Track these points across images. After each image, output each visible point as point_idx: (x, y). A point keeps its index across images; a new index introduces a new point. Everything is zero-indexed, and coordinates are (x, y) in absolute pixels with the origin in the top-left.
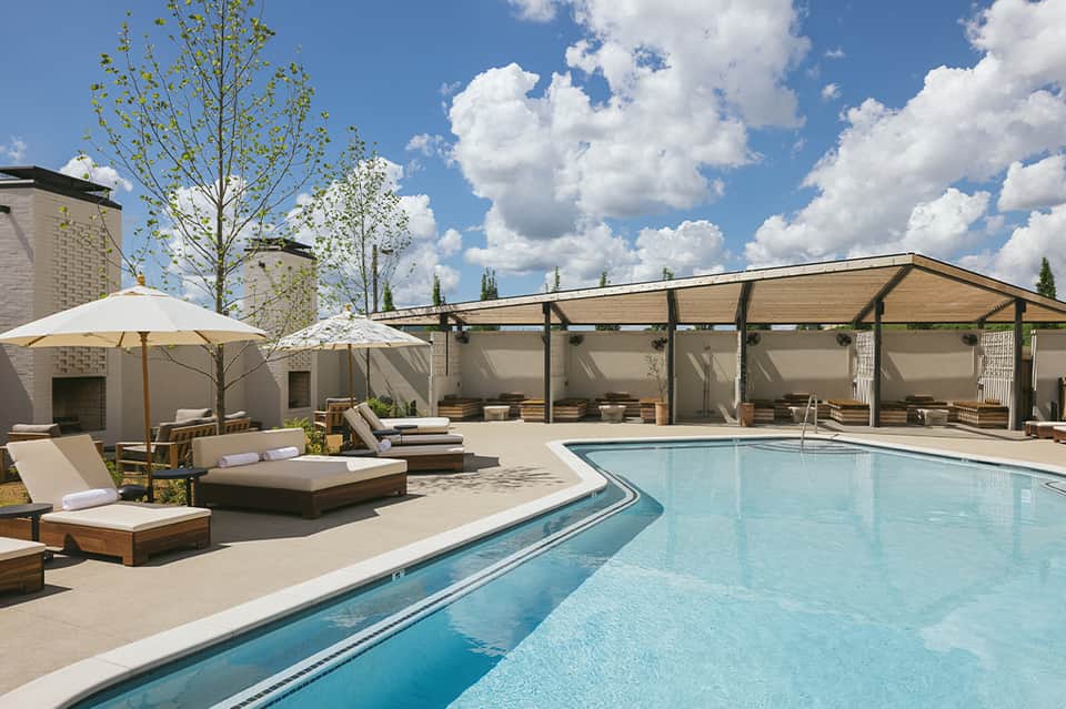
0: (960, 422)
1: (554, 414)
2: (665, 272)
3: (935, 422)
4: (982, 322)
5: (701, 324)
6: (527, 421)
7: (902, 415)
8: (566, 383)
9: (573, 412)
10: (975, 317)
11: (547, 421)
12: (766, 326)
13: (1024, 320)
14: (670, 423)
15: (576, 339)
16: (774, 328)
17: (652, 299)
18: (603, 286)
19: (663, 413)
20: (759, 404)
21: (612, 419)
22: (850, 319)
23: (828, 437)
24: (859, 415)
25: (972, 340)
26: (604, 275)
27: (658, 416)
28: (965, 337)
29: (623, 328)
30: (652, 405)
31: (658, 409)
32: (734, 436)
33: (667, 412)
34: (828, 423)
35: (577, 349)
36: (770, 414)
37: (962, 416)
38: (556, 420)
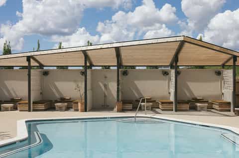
0: (213, 109)
1: (33, 108)
2: (88, 42)
3: (202, 109)
4: (223, 66)
5: (105, 66)
6: (21, 111)
7: (187, 106)
8: (41, 93)
9: (42, 107)
10: (220, 64)
11: (29, 111)
12: (133, 67)
13: (236, 64)
14: (86, 111)
15: (46, 73)
16: (137, 68)
17: (77, 55)
18: (60, 48)
19: (81, 106)
20: (125, 102)
21: (61, 109)
22: (168, 64)
23: (149, 116)
24: (168, 107)
25: (219, 73)
26: (61, 44)
27: (79, 108)
28: (216, 72)
29: (69, 68)
30: (77, 103)
31: (79, 104)
32: (108, 116)
33: (84, 106)
34: (157, 110)
35: (46, 78)
36: (130, 106)
37: (214, 106)
38: (34, 110)
